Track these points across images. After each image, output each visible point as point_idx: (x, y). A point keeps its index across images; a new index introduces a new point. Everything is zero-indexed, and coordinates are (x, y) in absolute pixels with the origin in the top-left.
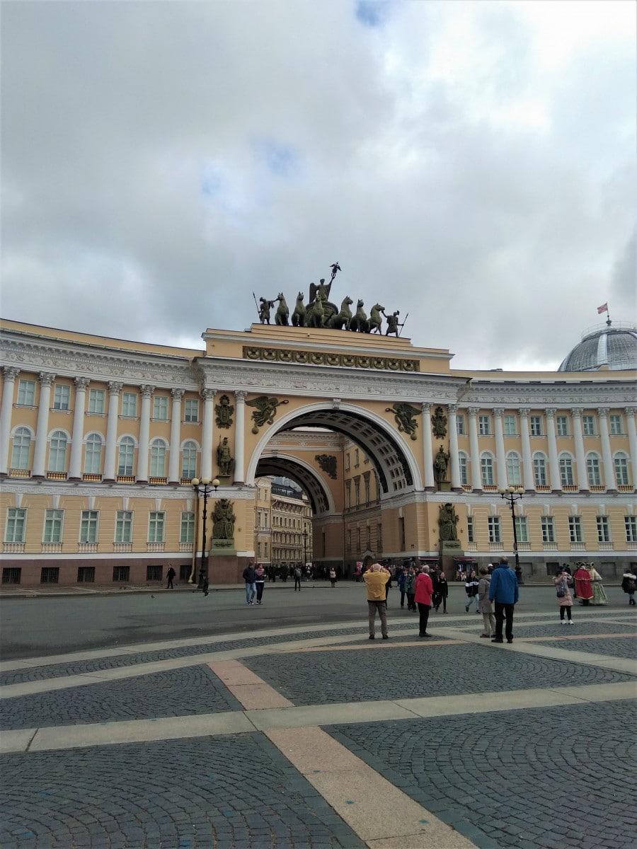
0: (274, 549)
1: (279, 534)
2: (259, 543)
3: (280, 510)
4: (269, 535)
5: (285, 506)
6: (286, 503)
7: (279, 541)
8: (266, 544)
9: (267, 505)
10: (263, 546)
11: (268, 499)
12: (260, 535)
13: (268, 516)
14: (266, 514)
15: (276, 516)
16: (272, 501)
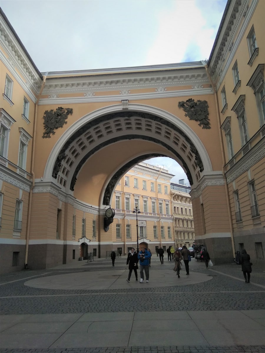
0: (177, 232)
1: (181, 221)
2: (162, 227)
3: (180, 202)
4: (171, 221)
5: (184, 199)
6: (184, 197)
7: (181, 225)
8: (169, 228)
9: (167, 198)
10: (166, 230)
11: (169, 192)
12: (162, 220)
13: (170, 206)
14: (167, 205)
15: (177, 206)
16: (172, 194)
